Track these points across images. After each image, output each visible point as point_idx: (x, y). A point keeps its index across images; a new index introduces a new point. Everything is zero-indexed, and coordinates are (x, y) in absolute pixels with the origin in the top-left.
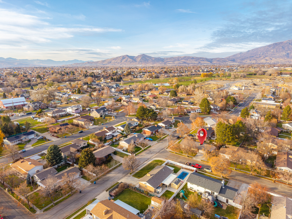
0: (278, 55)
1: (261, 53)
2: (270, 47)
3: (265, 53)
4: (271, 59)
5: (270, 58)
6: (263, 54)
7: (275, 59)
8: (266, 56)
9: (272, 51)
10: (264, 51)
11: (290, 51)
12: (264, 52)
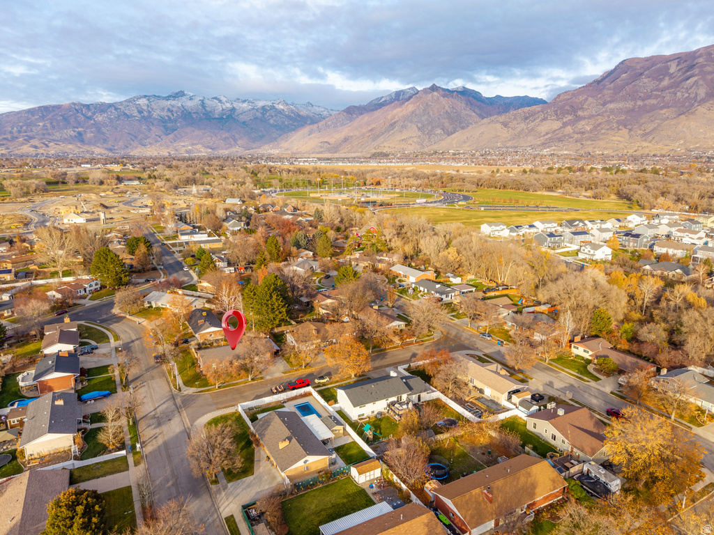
0: (57, 135)
1: (13, 129)
2: (33, 115)
3: (24, 128)
4: (47, 146)
5: (43, 143)
6: (19, 132)
7: (56, 144)
8: (31, 138)
9: (41, 124)
10: (21, 124)
11: (82, 127)
12: (21, 127)
